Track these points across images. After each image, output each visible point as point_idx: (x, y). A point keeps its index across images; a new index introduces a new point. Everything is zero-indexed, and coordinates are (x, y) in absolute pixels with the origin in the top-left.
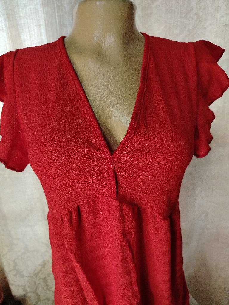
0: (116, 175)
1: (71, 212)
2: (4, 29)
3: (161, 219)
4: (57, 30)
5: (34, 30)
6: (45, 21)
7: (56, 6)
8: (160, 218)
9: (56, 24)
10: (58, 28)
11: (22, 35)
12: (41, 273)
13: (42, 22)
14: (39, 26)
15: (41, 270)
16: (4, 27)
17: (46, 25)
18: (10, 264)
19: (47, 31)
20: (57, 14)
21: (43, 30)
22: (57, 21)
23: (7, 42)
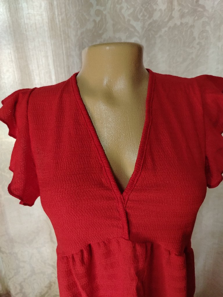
0: (127, 214)
1: (82, 251)
2: (13, 60)
3: (177, 255)
4: (64, 61)
5: (42, 60)
6: (53, 52)
7: (63, 38)
8: (175, 254)
9: (63, 54)
10: (65, 58)
11: (30, 66)
12: (47, 295)
13: (50, 54)
14: (47, 57)
15: (47, 292)
16: (13, 58)
17: (53, 56)
18: (16, 288)
19: (54, 61)
20: (64, 46)
21: (51, 61)
22: (64, 52)
23: (16, 72)
